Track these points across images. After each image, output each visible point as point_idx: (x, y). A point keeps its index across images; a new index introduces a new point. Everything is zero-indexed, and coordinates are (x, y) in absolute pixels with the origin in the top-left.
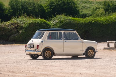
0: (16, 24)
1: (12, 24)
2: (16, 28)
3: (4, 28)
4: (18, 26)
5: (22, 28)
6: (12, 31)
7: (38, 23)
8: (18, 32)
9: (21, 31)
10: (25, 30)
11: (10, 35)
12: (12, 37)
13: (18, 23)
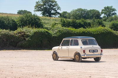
1: (19, 33)
2: (23, 36)
3: (13, 36)
4: (24, 34)
5: (28, 36)
6: (20, 39)
7: (41, 32)
8: (25, 39)
9: (27, 39)
10: (31, 38)
11: (18, 42)
12: (20, 44)
13: (24, 32)
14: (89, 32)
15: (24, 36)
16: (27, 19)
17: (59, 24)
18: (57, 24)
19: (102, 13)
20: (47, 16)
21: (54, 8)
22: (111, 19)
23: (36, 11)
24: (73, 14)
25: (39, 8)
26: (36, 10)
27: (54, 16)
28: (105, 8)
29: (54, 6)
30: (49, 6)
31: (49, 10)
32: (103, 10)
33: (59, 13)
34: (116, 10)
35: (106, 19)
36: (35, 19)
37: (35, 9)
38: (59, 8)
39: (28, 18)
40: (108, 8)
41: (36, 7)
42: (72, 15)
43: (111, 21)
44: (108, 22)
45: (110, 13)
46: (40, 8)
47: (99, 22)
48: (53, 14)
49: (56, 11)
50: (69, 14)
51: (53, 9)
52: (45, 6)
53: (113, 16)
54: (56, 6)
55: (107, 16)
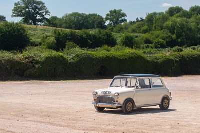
0: (31, 57)
1: (26, 58)
2: (31, 62)
3: (19, 62)
4: (34, 60)
5: (38, 62)
6: (28, 66)
8: (34, 67)
9: (37, 66)
10: (41, 65)
11: (25, 71)
12: (28, 72)
13: (33, 57)
14: (114, 57)
15: (33, 62)
16: (7, 29)
17: (52, 37)
18: (50, 37)
19: (107, 19)
20: (31, 24)
21: (41, 12)
22: (121, 29)
23: (16, 16)
24: (66, 20)
25: (19, 12)
26: (14, 15)
27: (41, 24)
28: (111, 12)
29: (40, 10)
30: (33, 10)
31: (33, 16)
32: (108, 15)
33: (47, 20)
34: (126, 16)
35: (113, 29)
36: (19, 30)
37: (14, 13)
38: (47, 13)
39: (9, 28)
40: (115, 12)
41: (14, 10)
42: (64, 21)
43: (120, 31)
44: (116, 32)
45: (118, 20)
46: (21, 11)
47: (107, 35)
48: (39, 21)
49: (43, 16)
50: (60, 20)
51: (40, 14)
52: (27, 10)
53: (123, 24)
54: (44, 9)
55: (114, 24)
